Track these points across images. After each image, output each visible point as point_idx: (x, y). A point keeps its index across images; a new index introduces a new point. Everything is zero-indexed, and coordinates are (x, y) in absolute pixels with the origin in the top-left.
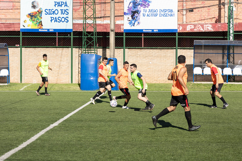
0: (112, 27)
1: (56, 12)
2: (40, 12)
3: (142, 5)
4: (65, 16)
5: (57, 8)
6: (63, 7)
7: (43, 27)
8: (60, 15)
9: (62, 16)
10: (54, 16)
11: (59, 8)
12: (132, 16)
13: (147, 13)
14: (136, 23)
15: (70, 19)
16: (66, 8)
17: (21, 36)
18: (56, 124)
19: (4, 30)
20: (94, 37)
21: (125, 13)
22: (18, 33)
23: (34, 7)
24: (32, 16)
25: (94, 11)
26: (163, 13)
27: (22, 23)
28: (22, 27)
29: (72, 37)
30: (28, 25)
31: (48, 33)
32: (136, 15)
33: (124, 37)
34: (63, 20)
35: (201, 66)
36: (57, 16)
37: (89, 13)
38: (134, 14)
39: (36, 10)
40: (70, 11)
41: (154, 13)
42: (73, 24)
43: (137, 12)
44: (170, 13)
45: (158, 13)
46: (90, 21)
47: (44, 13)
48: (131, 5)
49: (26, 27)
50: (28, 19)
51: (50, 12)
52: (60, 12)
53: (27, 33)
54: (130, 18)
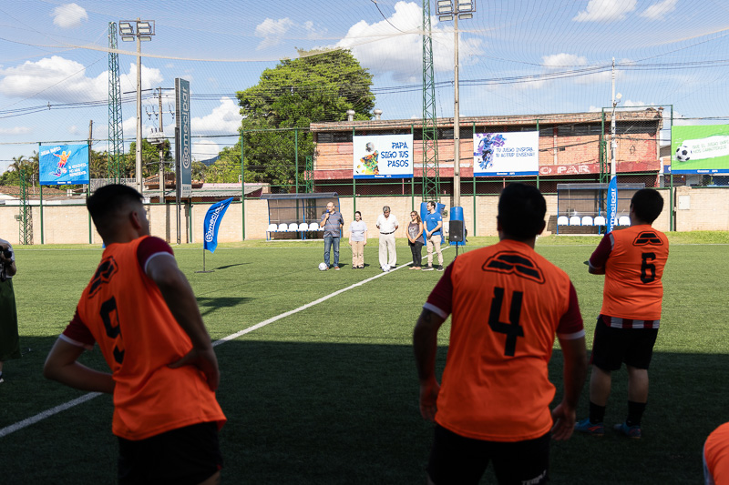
0: (457, 171)
1: (394, 155)
2: (376, 155)
3: (495, 143)
4: (404, 159)
5: (395, 149)
6: (402, 149)
7: (380, 173)
8: (398, 158)
9: (401, 159)
10: (392, 159)
11: (397, 150)
12: (483, 157)
13: (501, 152)
14: (488, 165)
15: (410, 162)
16: (405, 149)
17: (354, 184)
18: (360, 284)
19: (343, 178)
20: (436, 183)
21: (475, 154)
22: (351, 181)
23: (369, 149)
24: (366, 160)
25: (436, 153)
26: (520, 152)
27: (355, 169)
28: (355, 174)
29: (413, 183)
30: (362, 170)
31: (385, 180)
32: (488, 155)
33: (474, 182)
34: (402, 163)
35: (567, 215)
36: (395, 160)
37: (430, 154)
38: (486, 154)
39: (372, 153)
40: (410, 154)
41: (510, 153)
42: (414, 169)
43: (489, 152)
44: (529, 152)
45: (515, 152)
46: (431, 165)
47: (380, 156)
48: (482, 144)
49: (360, 174)
50: (362, 164)
51: (387, 155)
52: (398, 154)
53: (360, 180)
54: (481, 160)
